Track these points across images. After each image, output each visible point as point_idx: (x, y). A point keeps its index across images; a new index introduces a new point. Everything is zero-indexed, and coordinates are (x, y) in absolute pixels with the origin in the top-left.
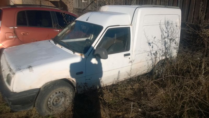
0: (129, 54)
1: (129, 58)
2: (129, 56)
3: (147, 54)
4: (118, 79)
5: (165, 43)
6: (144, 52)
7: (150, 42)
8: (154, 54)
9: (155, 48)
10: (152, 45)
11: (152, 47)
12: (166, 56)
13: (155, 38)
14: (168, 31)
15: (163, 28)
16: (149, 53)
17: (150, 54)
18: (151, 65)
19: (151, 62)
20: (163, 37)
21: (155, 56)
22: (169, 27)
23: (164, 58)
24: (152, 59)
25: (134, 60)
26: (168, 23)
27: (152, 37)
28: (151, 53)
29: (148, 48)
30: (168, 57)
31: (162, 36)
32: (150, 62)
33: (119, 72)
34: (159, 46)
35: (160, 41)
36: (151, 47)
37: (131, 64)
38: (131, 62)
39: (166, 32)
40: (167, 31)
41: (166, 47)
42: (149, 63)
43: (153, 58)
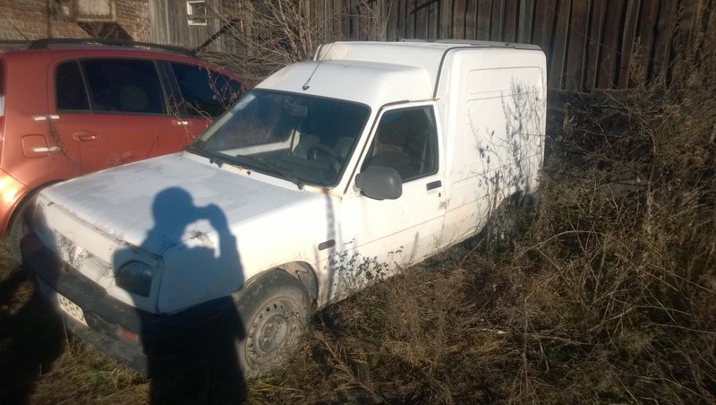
0: (437, 184)
1: (440, 195)
2: (438, 189)
3: (476, 180)
4: (412, 257)
5: (516, 149)
6: (470, 175)
7: (484, 146)
8: (491, 180)
9: (495, 164)
10: (486, 153)
11: (488, 162)
12: (516, 185)
13: (493, 133)
14: (520, 115)
15: (510, 106)
16: (481, 178)
17: (484, 181)
18: (486, 212)
19: (487, 204)
20: (511, 132)
21: (494, 187)
22: (522, 102)
23: (513, 190)
24: (487, 195)
25: (449, 201)
26: (519, 91)
27: (487, 131)
28: (487, 178)
29: (480, 165)
30: (522, 187)
31: (507, 129)
32: (485, 204)
33: (417, 236)
34: (501, 158)
35: (505, 144)
36: (485, 160)
37: (442, 212)
38: (444, 205)
39: (516, 118)
40: (517, 115)
41: (516, 159)
42: (482, 208)
43: (490, 192)
